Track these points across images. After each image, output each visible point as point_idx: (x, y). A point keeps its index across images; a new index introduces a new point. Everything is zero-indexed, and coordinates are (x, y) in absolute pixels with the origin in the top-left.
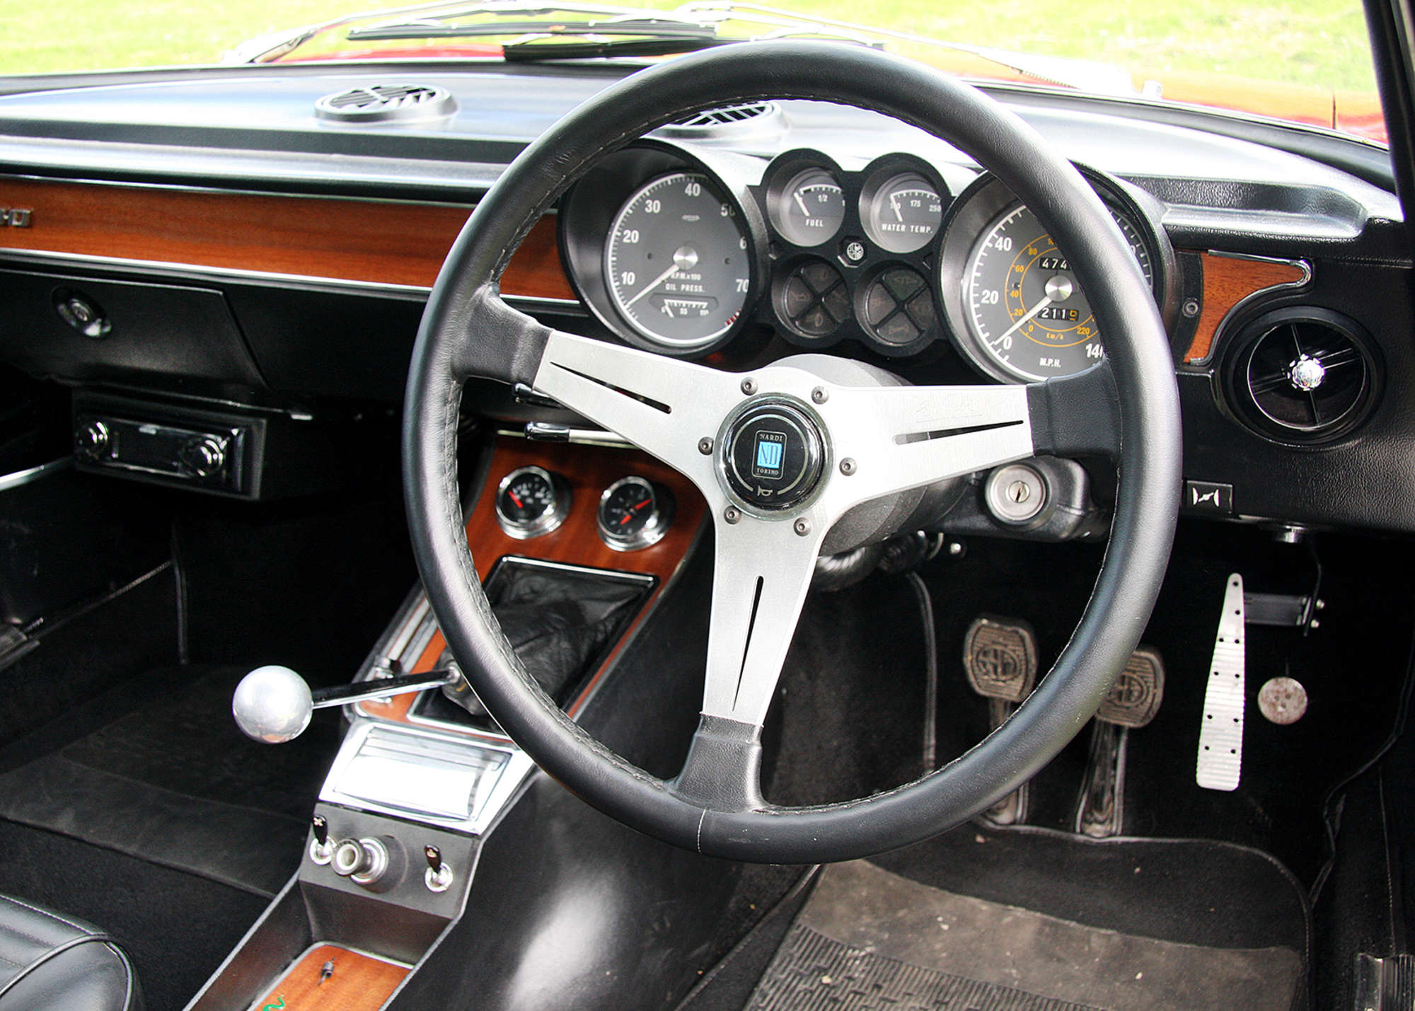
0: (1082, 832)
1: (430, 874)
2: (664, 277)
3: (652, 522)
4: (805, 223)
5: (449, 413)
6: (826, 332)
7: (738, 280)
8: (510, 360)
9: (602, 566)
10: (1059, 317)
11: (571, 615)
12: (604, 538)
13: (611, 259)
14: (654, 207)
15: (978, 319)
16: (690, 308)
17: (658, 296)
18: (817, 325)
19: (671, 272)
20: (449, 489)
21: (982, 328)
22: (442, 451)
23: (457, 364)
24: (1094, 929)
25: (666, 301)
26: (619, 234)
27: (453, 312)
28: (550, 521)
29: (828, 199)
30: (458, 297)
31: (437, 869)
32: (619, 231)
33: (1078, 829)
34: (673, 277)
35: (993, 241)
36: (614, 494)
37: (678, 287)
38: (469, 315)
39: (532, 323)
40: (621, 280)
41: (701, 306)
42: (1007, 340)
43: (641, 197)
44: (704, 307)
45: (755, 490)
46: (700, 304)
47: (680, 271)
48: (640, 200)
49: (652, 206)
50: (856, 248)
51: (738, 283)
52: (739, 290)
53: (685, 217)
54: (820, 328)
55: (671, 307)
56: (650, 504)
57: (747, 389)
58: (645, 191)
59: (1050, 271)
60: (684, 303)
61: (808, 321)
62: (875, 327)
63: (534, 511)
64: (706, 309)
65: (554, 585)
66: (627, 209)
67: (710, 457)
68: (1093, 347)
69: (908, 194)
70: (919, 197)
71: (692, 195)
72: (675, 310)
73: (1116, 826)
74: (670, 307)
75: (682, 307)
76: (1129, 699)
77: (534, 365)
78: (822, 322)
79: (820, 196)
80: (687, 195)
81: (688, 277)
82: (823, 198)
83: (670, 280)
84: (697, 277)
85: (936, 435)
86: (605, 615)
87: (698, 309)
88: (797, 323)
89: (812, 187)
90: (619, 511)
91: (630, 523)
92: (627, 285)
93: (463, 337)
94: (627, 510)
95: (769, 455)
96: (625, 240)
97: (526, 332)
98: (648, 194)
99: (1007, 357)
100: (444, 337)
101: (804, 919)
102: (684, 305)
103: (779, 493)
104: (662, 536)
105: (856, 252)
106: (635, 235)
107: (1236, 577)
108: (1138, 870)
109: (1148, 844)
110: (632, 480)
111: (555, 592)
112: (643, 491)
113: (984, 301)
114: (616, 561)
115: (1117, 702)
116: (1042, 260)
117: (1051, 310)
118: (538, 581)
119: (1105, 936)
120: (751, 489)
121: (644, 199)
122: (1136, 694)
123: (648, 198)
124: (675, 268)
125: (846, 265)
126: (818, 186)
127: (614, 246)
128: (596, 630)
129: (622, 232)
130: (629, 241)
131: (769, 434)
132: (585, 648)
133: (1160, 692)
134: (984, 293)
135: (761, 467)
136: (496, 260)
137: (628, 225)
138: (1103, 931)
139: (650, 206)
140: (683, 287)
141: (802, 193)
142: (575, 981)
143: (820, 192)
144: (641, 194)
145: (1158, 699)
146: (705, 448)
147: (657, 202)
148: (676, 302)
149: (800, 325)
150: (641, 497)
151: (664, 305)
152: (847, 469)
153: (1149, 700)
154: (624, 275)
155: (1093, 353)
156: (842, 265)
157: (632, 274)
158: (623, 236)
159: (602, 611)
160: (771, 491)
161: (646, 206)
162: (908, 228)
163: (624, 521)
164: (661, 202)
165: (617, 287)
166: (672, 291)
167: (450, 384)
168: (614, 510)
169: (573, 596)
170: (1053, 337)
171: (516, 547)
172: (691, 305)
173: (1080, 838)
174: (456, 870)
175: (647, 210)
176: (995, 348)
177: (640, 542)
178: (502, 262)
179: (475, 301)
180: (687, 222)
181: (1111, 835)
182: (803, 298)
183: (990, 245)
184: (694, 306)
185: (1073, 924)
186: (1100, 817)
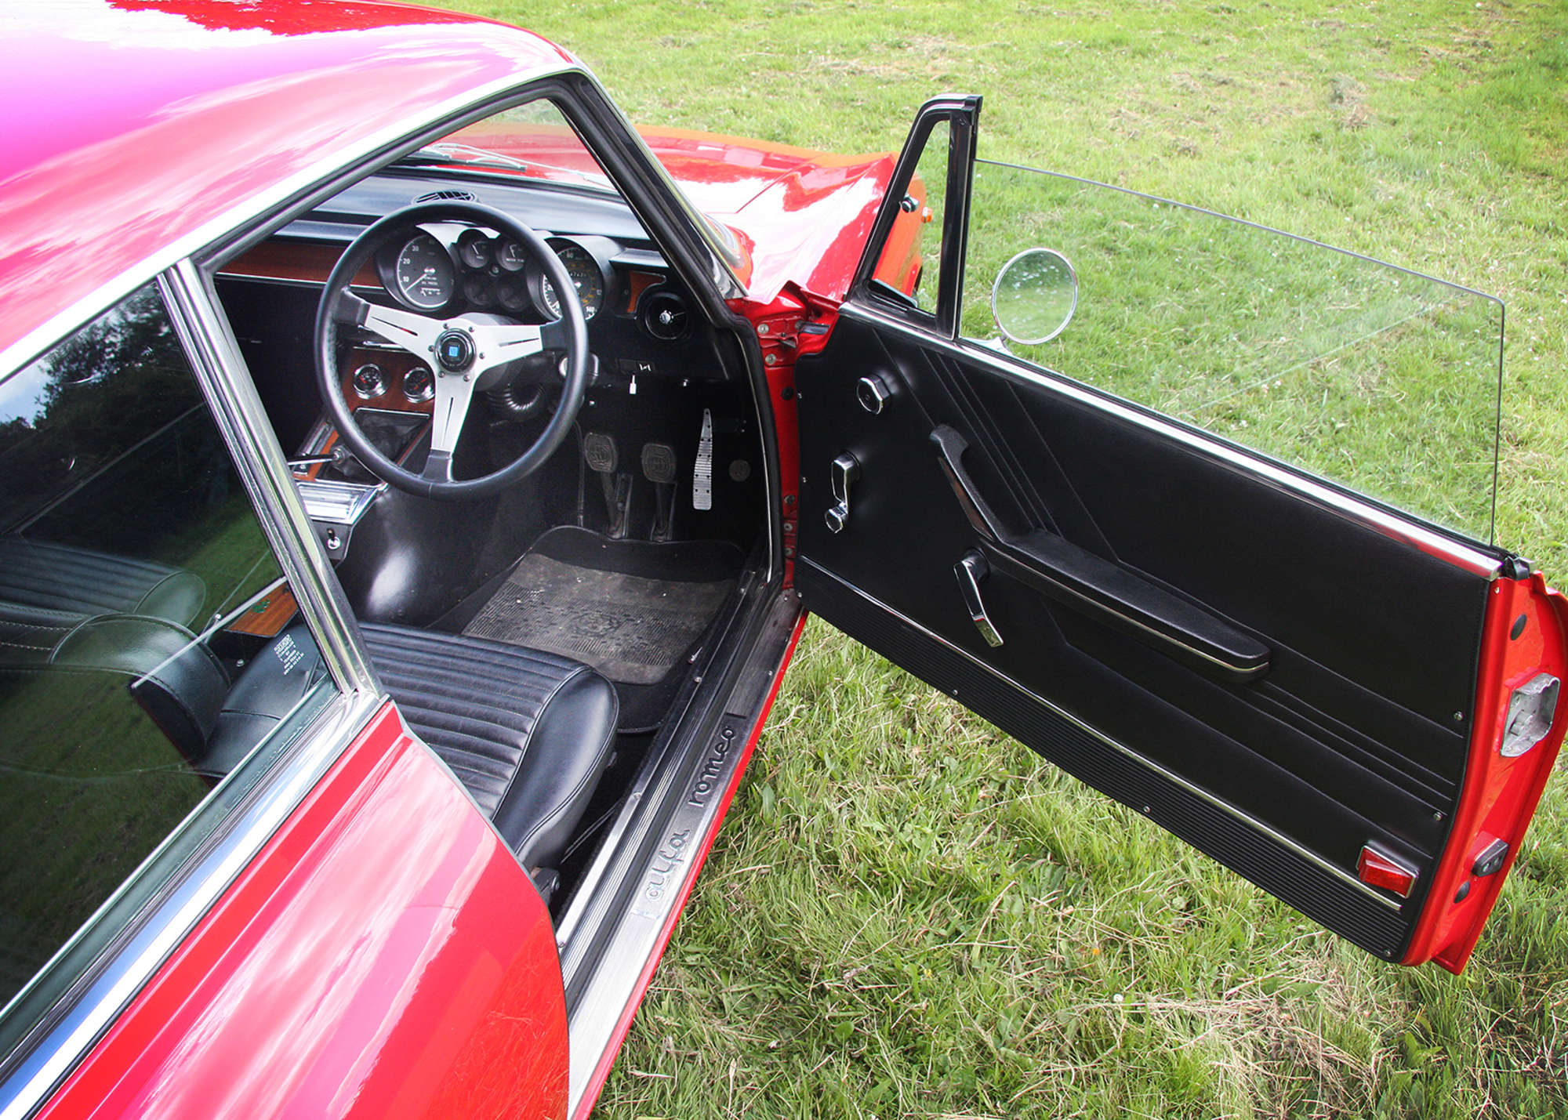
0: (654, 540)
1: (330, 542)
2: (421, 279)
3: (429, 388)
4: (475, 260)
5: (331, 337)
8: (355, 316)
9: (405, 410)
11: (391, 432)
12: (407, 398)
13: (398, 271)
15: (546, 296)
17: (419, 287)
19: (424, 276)
21: (548, 300)
23: (335, 319)
25: (422, 289)
26: (401, 261)
27: (333, 297)
28: (380, 390)
30: (334, 291)
31: (333, 540)
32: (401, 259)
33: (651, 539)
34: (425, 279)
36: (411, 375)
37: (427, 283)
38: (339, 298)
39: (363, 301)
40: (403, 280)
46: (436, 290)
47: (428, 276)
50: (496, 269)
51: (451, 282)
52: (451, 285)
53: (429, 254)
56: (428, 380)
57: (446, 326)
60: (430, 290)
63: (373, 385)
64: (438, 292)
65: (383, 420)
66: (405, 250)
67: (433, 353)
69: (517, 246)
72: (427, 292)
73: (669, 537)
74: (424, 291)
76: (660, 468)
77: (364, 317)
80: (429, 244)
81: (431, 279)
82: (484, 247)
83: (423, 280)
84: (435, 279)
85: (511, 344)
86: (407, 432)
87: (435, 293)
90: (412, 384)
92: (405, 282)
93: (336, 306)
94: (417, 383)
95: (453, 352)
96: (404, 263)
97: (361, 305)
98: (413, 244)
100: (329, 308)
101: (511, 579)
105: (496, 271)
106: (407, 261)
107: (707, 410)
109: (683, 544)
110: (418, 369)
111: (384, 423)
112: (424, 374)
113: (548, 289)
114: (412, 407)
115: (656, 471)
118: (375, 419)
121: (412, 246)
122: (663, 466)
125: (492, 275)
126: (482, 242)
127: (399, 266)
128: (403, 439)
131: (454, 344)
132: (397, 447)
133: (674, 465)
135: (451, 357)
137: (404, 257)
138: (654, 580)
140: (429, 283)
142: (398, 594)
143: (483, 244)
145: (674, 468)
146: (431, 349)
147: (417, 247)
148: (426, 289)
150: (423, 377)
152: (482, 357)
153: (670, 469)
154: (404, 278)
157: (407, 278)
159: (405, 430)
161: (413, 249)
165: (401, 283)
166: (425, 285)
167: (333, 325)
168: (410, 384)
169: (392, 424)
171: (363, 403)
172: (433, 291)
173: (653, 543)
174: (341, 540)
176: (553, 308)
179: (341, 293)
181: (666, 541)
185: (641, 578)
186: (660, 532)
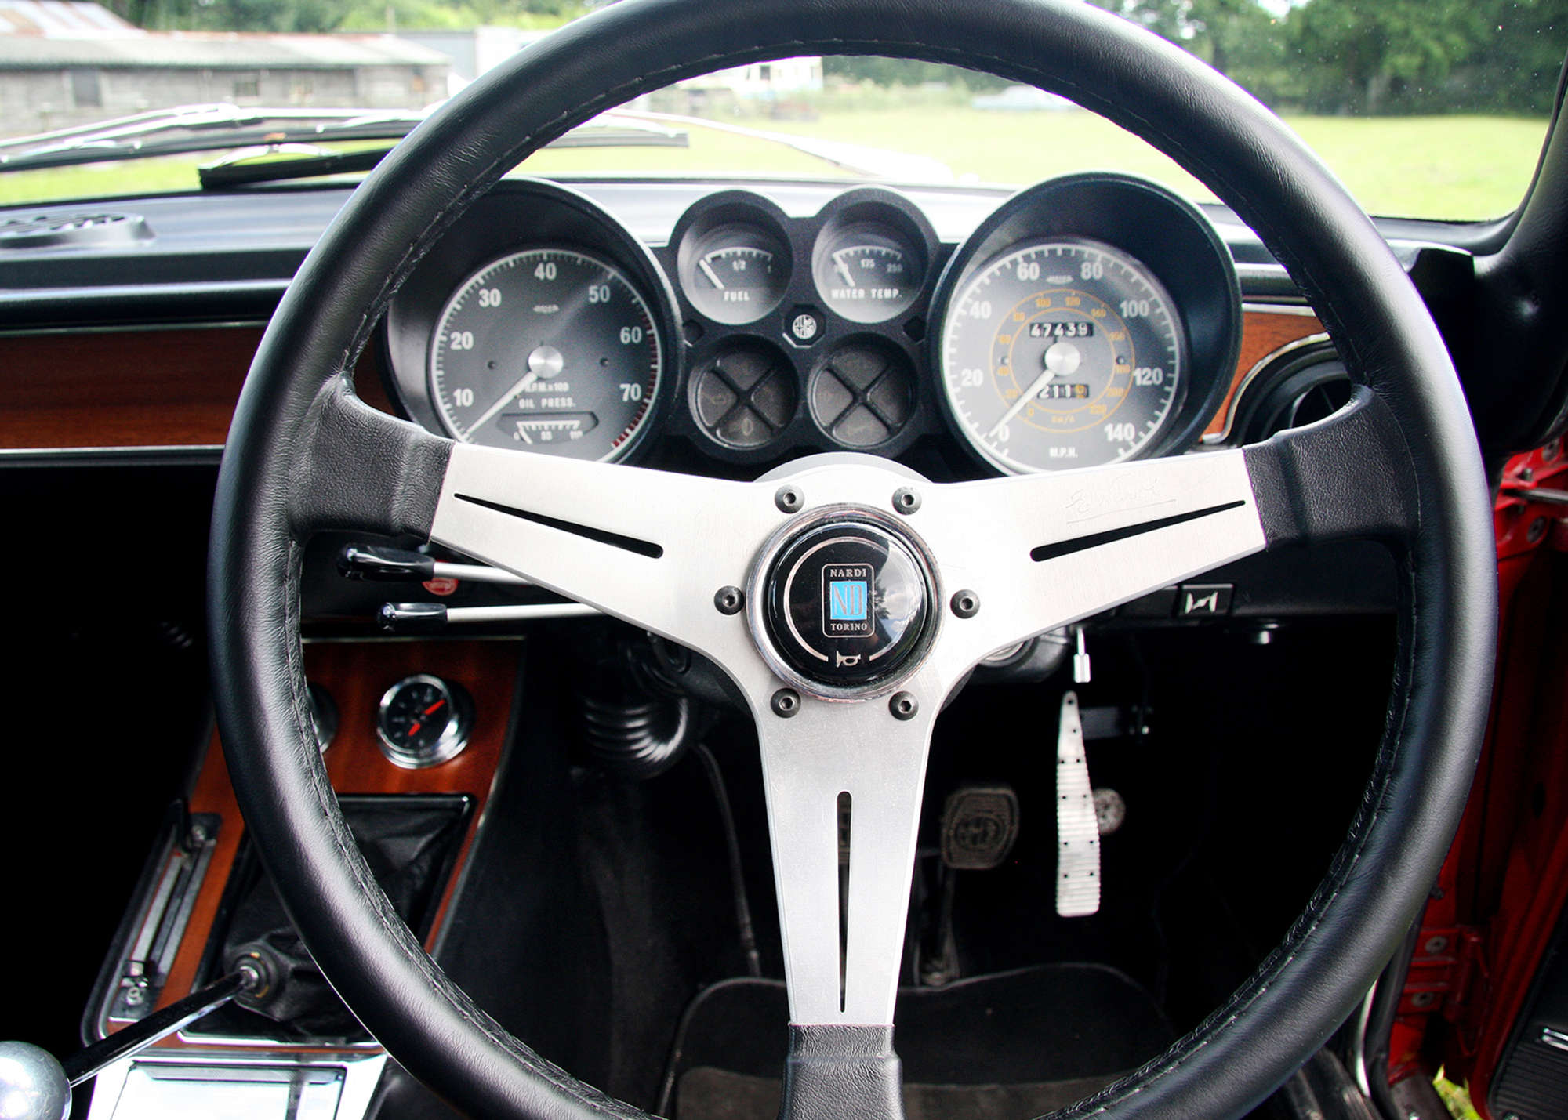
0: (923, 983)
2: (516, 390)
3: (452, 727)
4: (723, 297)
5: (288, 597)
6: (763, 442)
7: (623, 386)
8: (387, 497)
9: (395, 790)
10: (1062, 396)
12: (388, 754)
13: (436, 373)
14: (492, 298)
15: (961, 406)
16: (555, 431)
17: (508, 418)
18: (745, 433)
19: (527, 383)
20: (304, 725)
21: (968, 418)
22: (284, 662)
23: (298, 511)
24: (977, 1088)
25: (520, 424)
26: (444, 339)
27: (285, 422)
29: (747, 266)
30: (293, 396)
32: (443, 334)
33: (917, 981)
34: (528, 390)
35: (967, 307)
36: (395, 698)
37: (537, 403)
38: (314, 427)
39: (420, 432)
40: (452, 400)
41: (572, 427)
42: (1003, 431)
43: (472, 287)
44: (575, 427)
45: (833, 660)
46: (568, 423)
47: (540, 379)
48: (471, 291)
49: (489, 297)
50: (805, 321)
51: (624, 390)
52: (625, 398)
53: (538, 309)
54: (749, 438)
55: (529, 432)
56: (446, 705)
57: (787, 503)
58: (478, 277)
59: (1041, 339)
60: (546, 424)
61: (731, 430)
62: (829, 429)
64: (578, 430)
66: (454, 304)
67: (737, 616)
68: (1114, 428)
69: (856, 253)
70: (872, 255)
71: (546, 279)
72: (535, 435)
73: (954, 970)
74: (525, 430)
75: (543, 429)
76: (983, 840)
78: (752, 429)
79: (735, 263)
80: (538, 279)
81: (550, 388)
82: (742, 265)
83: (524, 395)
84: (563, 387)
86: (415, 854)
87: (566, 432)
88: (718, 432)
89: (722, 252)
90: (402, 720)
91: (418, 735)
92: (463, 406)
93: (304, 466)
94: (417, 717)
96: (455, 346)
97: (410, 447)
98: (482, 282)
99: (1006, 451)
100: (273, 466)
102: (546, 428)
103: (872, 658)
104: (463, 746)
105: (805, 328)
106: (467, 339)
108: (989, 1011)
109: (990, 982)
112: (429, 691)
113: (965, 383)
114: (410, 783)
115: (971, 846)
116: (1032, 326)
117: (1051, 386)
119: (988, 1092)
120: (826, 659)
121: (476, 289)
122: (991, 834)
123: (482, 287)
124: (531, 377)
125: (795, 346)
126: (731, 250)
127: (439, 355)
128: (412, 876)
129: (448, 336)
130: (459, 347)
131: (845, 568)
133: (1016, 828)
134: (964, 373)
135: (837, 622)
136: (354, 333)
137: (457, 324)
138: (986, 1087)
139: (485, 297)
140: (544, 402)
141: (709, 261)
143: (735, 257)
144: (471, 282)
145: (1014, 836)
146: (730, 603)
147: (496, 292)
148: (534, 424)
149: (722, 435)
150: (428, 698)
151: (517, 430)
152: (964, 607)
153: (1005, 837)
154: (457, 393)
155: (1116, 436)
156: (791, 346)
157: (468, 392)
158: (450, 341)
159: (410, 849)
160: (859, 657)
161: (480, 298)
162: (868, 294)
163: (413, 731)
164: (501, 290)
165: (448, 410)
166: (530, 409)
167: (288, 548)
168: (396, 720)
170: (1060, 420)
172: (557, 427)
173: (922, 990)
175: (481, 303)
176: (989, 440)
177: (439, 755)
178: (360, 337)
179: (321, 402)
180: (541, 314)
181: (951, 980)
182: (722, 400)
183: (964, 313)
184: (561, 428)
185: (953, 1087)
186: (940, 965)
